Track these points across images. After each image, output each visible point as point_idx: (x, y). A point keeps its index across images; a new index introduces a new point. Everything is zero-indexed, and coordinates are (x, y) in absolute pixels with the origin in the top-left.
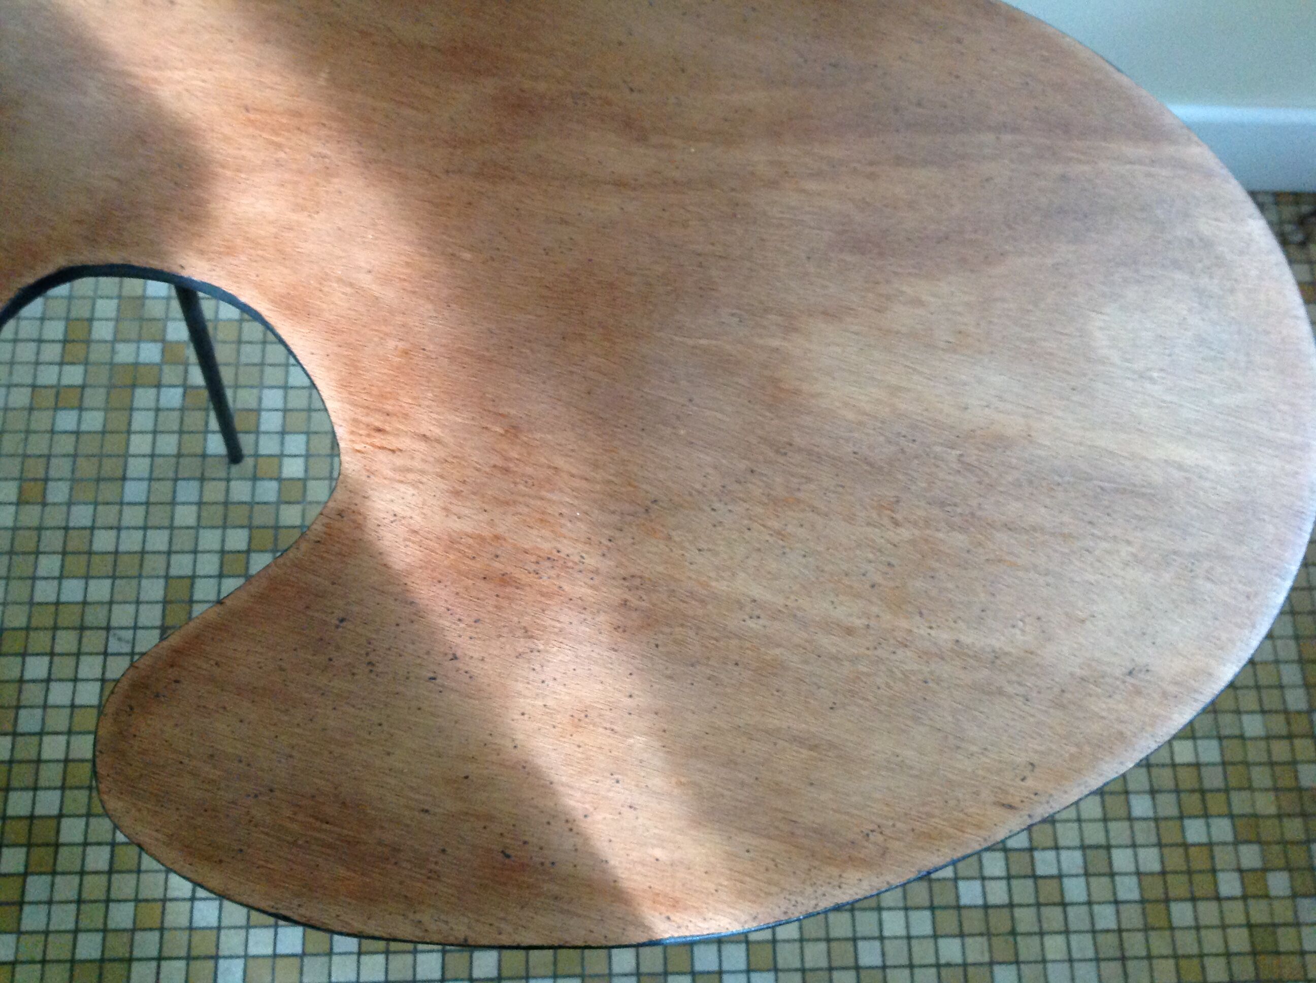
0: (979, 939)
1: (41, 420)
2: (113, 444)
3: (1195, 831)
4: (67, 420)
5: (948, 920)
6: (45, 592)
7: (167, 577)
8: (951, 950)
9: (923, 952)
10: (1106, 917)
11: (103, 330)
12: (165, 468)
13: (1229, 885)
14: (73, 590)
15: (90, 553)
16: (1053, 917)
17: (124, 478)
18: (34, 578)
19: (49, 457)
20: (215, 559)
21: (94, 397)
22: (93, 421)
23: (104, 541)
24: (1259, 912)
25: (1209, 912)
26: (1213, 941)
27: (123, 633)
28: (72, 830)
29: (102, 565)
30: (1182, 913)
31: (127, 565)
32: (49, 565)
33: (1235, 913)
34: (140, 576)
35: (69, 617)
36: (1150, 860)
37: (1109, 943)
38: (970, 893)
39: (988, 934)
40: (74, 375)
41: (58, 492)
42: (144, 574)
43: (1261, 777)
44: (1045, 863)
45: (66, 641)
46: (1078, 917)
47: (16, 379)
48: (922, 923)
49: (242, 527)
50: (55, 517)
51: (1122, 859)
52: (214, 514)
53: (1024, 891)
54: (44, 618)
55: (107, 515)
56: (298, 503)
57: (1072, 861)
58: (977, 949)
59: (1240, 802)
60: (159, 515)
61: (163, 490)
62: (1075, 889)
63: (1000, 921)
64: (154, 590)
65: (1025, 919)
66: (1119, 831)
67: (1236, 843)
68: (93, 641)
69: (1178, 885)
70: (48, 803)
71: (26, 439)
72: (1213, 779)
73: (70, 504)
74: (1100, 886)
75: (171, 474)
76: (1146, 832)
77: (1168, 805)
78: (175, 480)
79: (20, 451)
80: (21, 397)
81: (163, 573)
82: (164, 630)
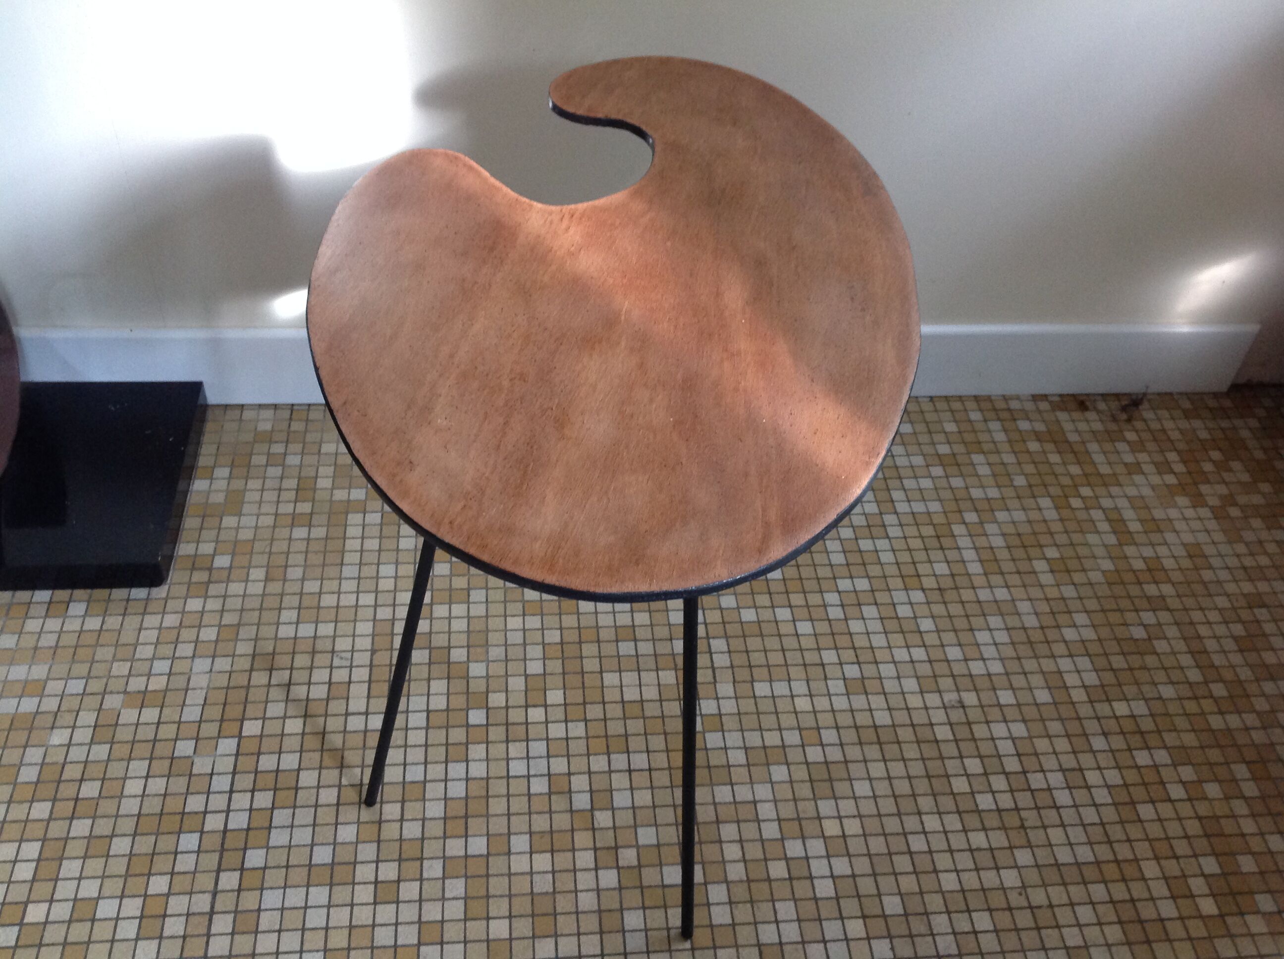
0: (998, 832)
1: (282, 533)
2: (333, 545)
3: (1142, 758)
4: (300, 533)
5: (972, 821)
6: (286, 631)
7: (374, 621)
8: (978, 839)
9: (958, 841)
10: (1090, 815)
11: (324, 483)
12: (371, 557)
13: (1176, 792)
14: (306, 630)
15: (319, 608)
16: (1051, 816)
17: (342, 564)
18: (278, 624)
19: (288, 553)
21: (319, 520)
22: (319, 532)
23: (328, 600)
24: (1203, 809)
25: (1166, 810)
26: (1174, 829)
27: (343, 655)
28: (308, 778)
29: (328, 615)
30: (1146, 811)
31: (346, 615)
32: (289, 615)
33: (1185, 809)
34: (355, 620)
35: (304, 646)
36: (1113, 777)
37: (1097, 833)
38: (985, 802)
39: (1004, 828)
40: (305, 508)
41: (295, 573)
42: (358, 619)
43: (1181, 723)
44: (1037, 781)
45: (302, 660)
46: (1069, 815)
47: (263, 511)
48: (953, 822)
50: (293, 588)
51: (1093, 777)
53: (1024, 800)
54: (286, 647)
55: (331, 585)
57: (1056, 779)
58: (999, 839)
59: (1170, 739)
60: (367, 585)
61: (369, 571)
62: (1063, 797)
63: (1012, 820)
64: (364, 628)
65: (1031, 818)
66: (1086, 760)
67: (1175, 765)
68: (322, 660)
69: (1139, 793)
70: (290, 761)
71: (271, 544)
72: (1147, 724)
73: (303, 580)
74: (1081, 795)
75: (376, 562)
76: (1104, 760)
77: (1118, 742)
78: (378, 564)
79: (267, 550)
80: (268, 521)
81: (372, 617)
82: (373, 652)
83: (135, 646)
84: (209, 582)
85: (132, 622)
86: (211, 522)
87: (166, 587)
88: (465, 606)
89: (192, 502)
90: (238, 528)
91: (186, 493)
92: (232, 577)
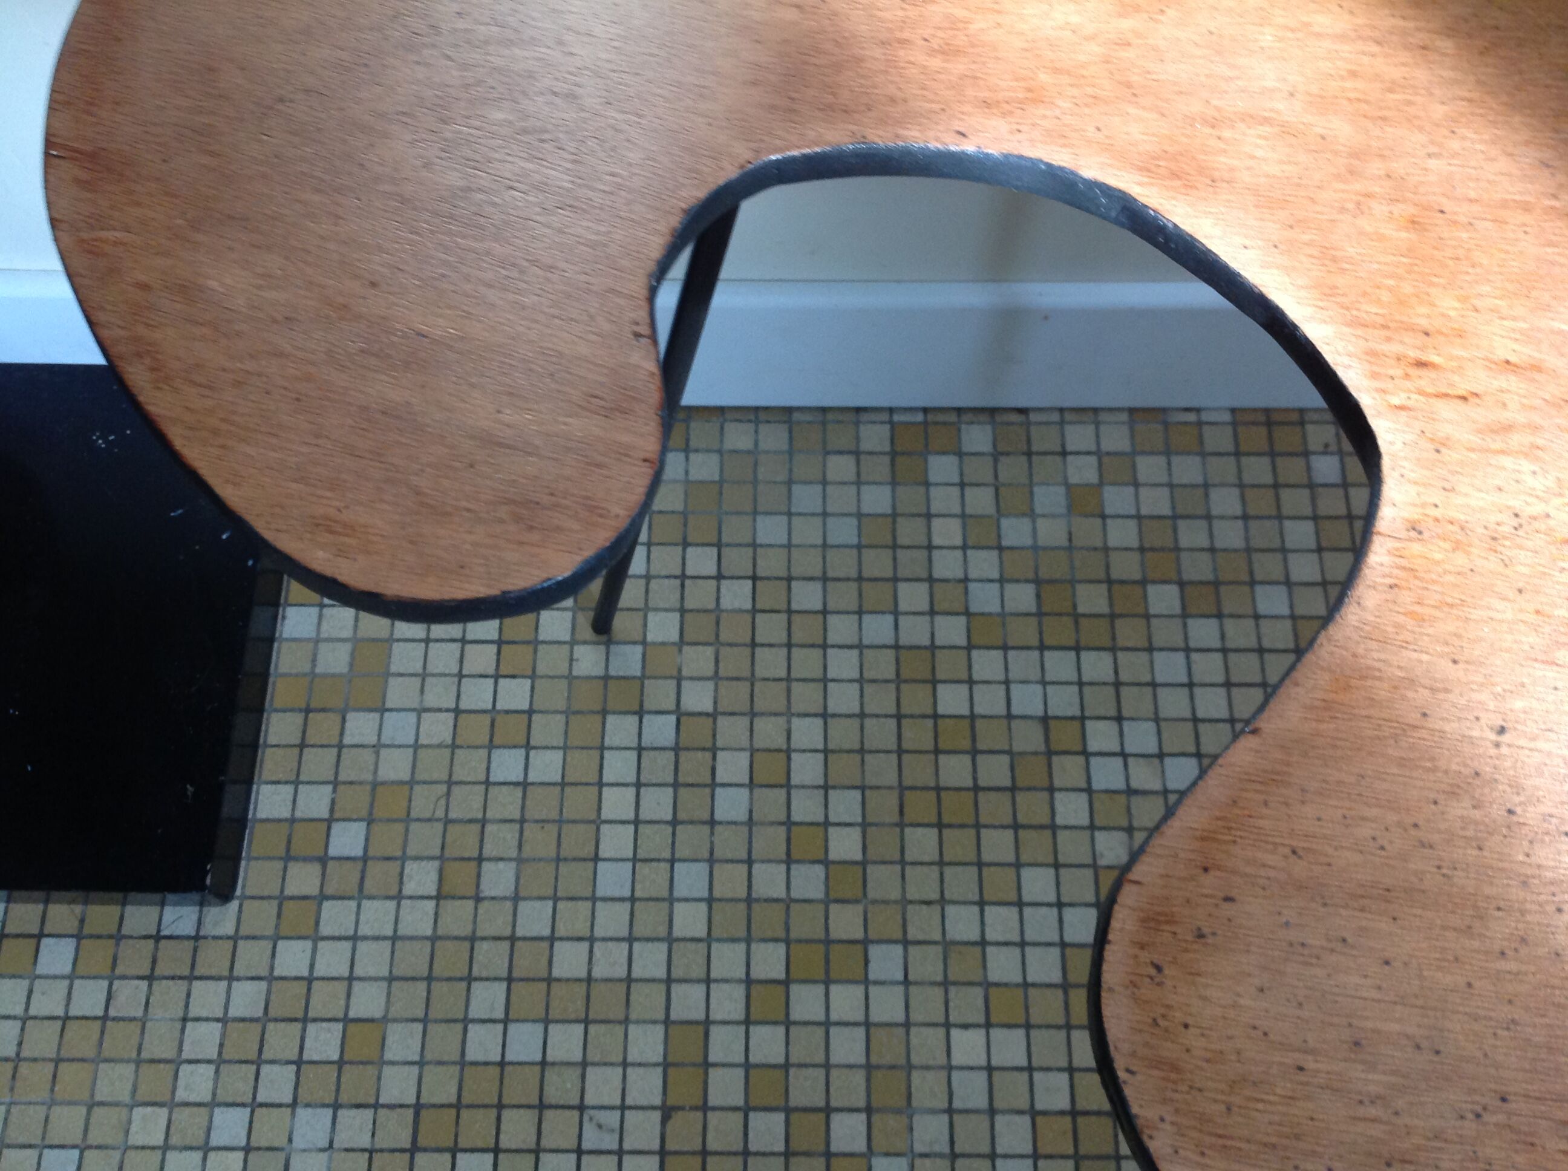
1: (470, 764)
2: (578, 802)
4: (508, 765)
6: (483, 1043)
7: (667, 1022)
12: (656, 841)
14: (525, 1042)
15: (549, 980)
17: (596, 859)
18: (466, 1021)
19: (483, 822)
20: (739, 992)
21: (547, 729)
22: (547, 766)
23: (569, 960)
27: (604, 1117)
29: (569, 1001)
31: (607, 1003)
32: (488, 998)
34: (626, 1021)
35: (520, 1087)
40: (516, 694)
41: (498, 880)
42: (633, 1016)
47: (430, 700)
49: (776, 940)
50: (495, 920)
52: (732, 918)
54: (483, 1088)
55: (573, 919)
56: (857, 901)
60: (650, 919)
61: (653, 880)
64: (648, 1043)
68: (559, 1128)
71: (448, 794)
73: (516, 899)
75: (667, 854)
78: (672, 861)
79: (440, 813)
80: (438, 728)
81: (661, 1016)
82: (667, 1112)
83: (176, 1063)
84: (323, 897)
85: (169, 994)
86: (323, 727)
87: (234, 905)
88: (859, 991)
89: (283, 669)
90: (377, 747)
91: (269, 640)
92: (368, 884)
